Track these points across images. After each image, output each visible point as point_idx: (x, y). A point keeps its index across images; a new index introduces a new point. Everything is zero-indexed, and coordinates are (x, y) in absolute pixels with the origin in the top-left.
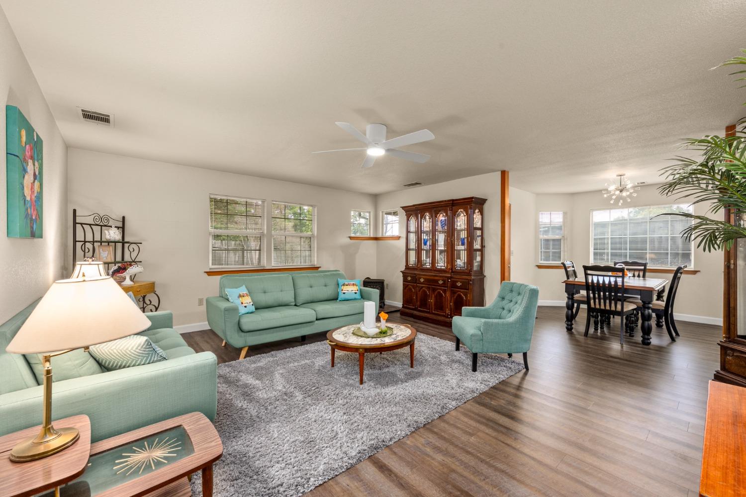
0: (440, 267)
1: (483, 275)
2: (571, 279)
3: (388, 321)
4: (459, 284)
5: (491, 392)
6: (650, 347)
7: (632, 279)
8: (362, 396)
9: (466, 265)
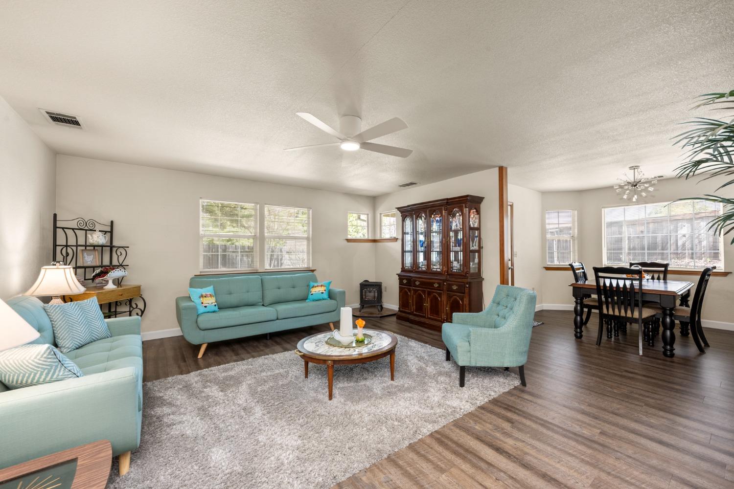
0: (435, 270)
1: (482, 277)
2: (580, 282)
3: (365, 327)
4: (455, 288)
5: (477, 413)
6: (675, 359)
7: (650, 282)
8: (327, 415)
9: (462, 267)
